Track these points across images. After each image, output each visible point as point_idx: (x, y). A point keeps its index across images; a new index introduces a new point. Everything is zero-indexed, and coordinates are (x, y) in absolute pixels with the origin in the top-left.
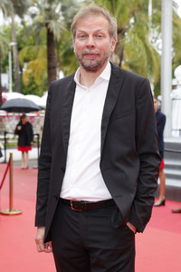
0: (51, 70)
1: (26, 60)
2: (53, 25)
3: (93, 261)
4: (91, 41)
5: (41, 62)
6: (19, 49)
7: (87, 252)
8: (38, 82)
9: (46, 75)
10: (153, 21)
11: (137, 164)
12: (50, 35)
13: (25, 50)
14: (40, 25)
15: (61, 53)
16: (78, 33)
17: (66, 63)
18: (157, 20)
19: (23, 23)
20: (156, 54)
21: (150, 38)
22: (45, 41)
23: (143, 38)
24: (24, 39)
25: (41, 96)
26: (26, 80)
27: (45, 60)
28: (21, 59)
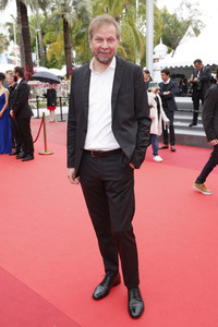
0: (67, 49)
1: (49, 43)
2: (67, 16)
3: (107, 188)
4: (105, 44)
5: (60, 43)
6: (43, 34)
7: (104, 182)
8: (58, 58)
9: (63, 53)
10: (139, 12)
11: (136, 125)
12: (66, 23)
13: (47, 35)
14: (58, 16)
15: (74, 36)
16: (95, 37)
17: (78, 44)
18: (143, 12)
19: (45, 15)
20: (142, 36)
21: (137, 25)
22: (62, 28)
23: (132, 25)
24: (47, 26)
25: (60, 68)
26: (49, 57)
27: (63, 42)
28: (45, 42)
